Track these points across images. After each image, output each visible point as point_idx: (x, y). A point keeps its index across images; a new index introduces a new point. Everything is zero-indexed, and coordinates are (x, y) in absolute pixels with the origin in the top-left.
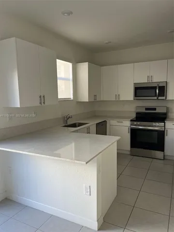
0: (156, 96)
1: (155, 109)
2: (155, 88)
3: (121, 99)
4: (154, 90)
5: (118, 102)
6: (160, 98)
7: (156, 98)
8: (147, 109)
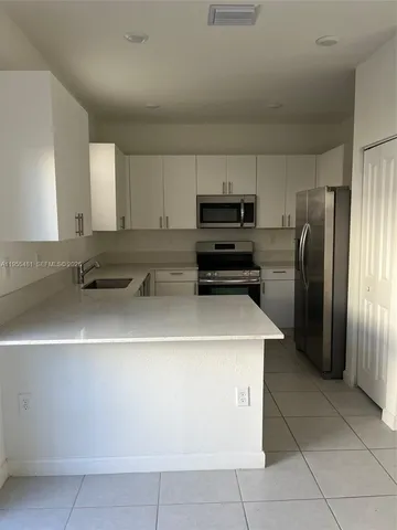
0: (238, 220)
1: (232, 247)
2: (237, 206)
3: (171, 227)
4: (235, 211)
5: (165, 233)
6: (246, 225)
7: (239, 225)
8: (217, 247)
